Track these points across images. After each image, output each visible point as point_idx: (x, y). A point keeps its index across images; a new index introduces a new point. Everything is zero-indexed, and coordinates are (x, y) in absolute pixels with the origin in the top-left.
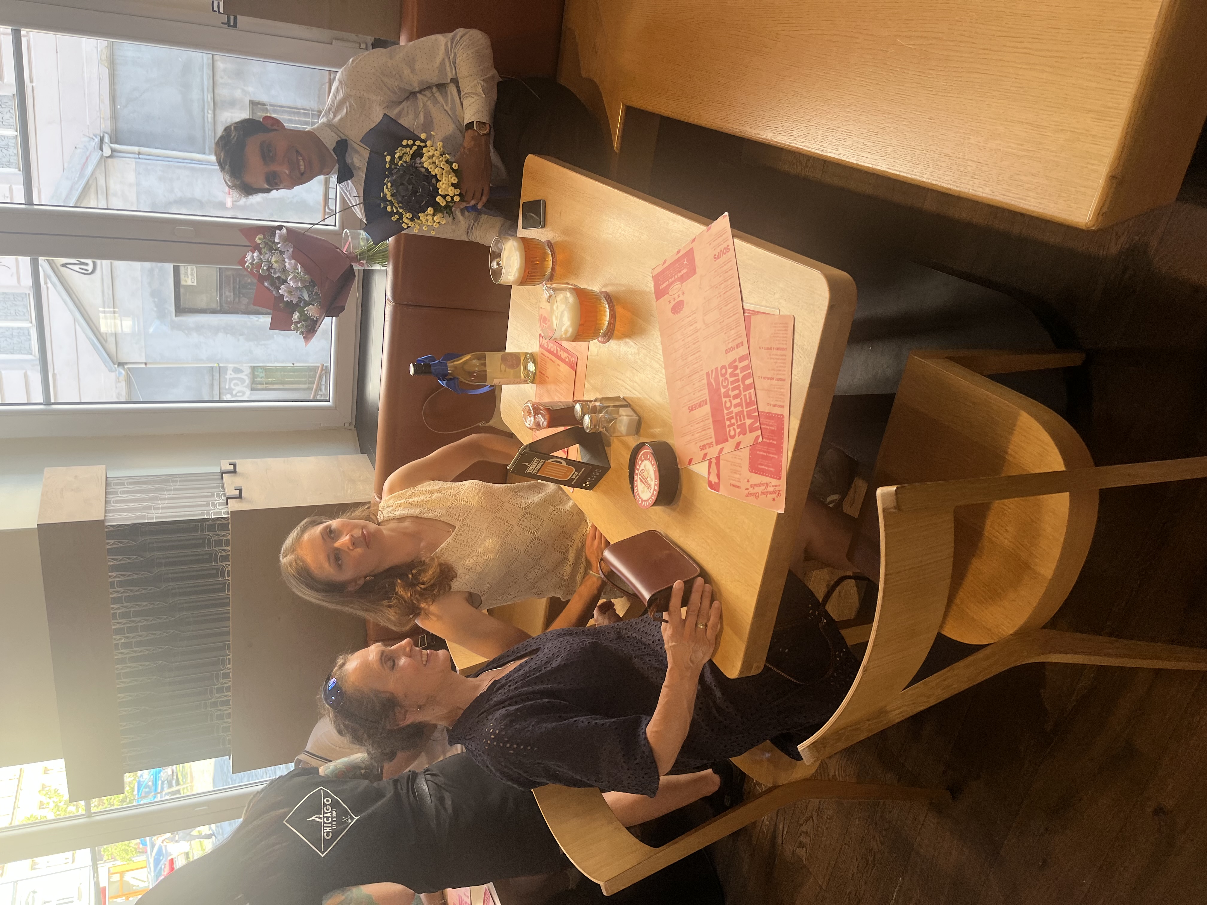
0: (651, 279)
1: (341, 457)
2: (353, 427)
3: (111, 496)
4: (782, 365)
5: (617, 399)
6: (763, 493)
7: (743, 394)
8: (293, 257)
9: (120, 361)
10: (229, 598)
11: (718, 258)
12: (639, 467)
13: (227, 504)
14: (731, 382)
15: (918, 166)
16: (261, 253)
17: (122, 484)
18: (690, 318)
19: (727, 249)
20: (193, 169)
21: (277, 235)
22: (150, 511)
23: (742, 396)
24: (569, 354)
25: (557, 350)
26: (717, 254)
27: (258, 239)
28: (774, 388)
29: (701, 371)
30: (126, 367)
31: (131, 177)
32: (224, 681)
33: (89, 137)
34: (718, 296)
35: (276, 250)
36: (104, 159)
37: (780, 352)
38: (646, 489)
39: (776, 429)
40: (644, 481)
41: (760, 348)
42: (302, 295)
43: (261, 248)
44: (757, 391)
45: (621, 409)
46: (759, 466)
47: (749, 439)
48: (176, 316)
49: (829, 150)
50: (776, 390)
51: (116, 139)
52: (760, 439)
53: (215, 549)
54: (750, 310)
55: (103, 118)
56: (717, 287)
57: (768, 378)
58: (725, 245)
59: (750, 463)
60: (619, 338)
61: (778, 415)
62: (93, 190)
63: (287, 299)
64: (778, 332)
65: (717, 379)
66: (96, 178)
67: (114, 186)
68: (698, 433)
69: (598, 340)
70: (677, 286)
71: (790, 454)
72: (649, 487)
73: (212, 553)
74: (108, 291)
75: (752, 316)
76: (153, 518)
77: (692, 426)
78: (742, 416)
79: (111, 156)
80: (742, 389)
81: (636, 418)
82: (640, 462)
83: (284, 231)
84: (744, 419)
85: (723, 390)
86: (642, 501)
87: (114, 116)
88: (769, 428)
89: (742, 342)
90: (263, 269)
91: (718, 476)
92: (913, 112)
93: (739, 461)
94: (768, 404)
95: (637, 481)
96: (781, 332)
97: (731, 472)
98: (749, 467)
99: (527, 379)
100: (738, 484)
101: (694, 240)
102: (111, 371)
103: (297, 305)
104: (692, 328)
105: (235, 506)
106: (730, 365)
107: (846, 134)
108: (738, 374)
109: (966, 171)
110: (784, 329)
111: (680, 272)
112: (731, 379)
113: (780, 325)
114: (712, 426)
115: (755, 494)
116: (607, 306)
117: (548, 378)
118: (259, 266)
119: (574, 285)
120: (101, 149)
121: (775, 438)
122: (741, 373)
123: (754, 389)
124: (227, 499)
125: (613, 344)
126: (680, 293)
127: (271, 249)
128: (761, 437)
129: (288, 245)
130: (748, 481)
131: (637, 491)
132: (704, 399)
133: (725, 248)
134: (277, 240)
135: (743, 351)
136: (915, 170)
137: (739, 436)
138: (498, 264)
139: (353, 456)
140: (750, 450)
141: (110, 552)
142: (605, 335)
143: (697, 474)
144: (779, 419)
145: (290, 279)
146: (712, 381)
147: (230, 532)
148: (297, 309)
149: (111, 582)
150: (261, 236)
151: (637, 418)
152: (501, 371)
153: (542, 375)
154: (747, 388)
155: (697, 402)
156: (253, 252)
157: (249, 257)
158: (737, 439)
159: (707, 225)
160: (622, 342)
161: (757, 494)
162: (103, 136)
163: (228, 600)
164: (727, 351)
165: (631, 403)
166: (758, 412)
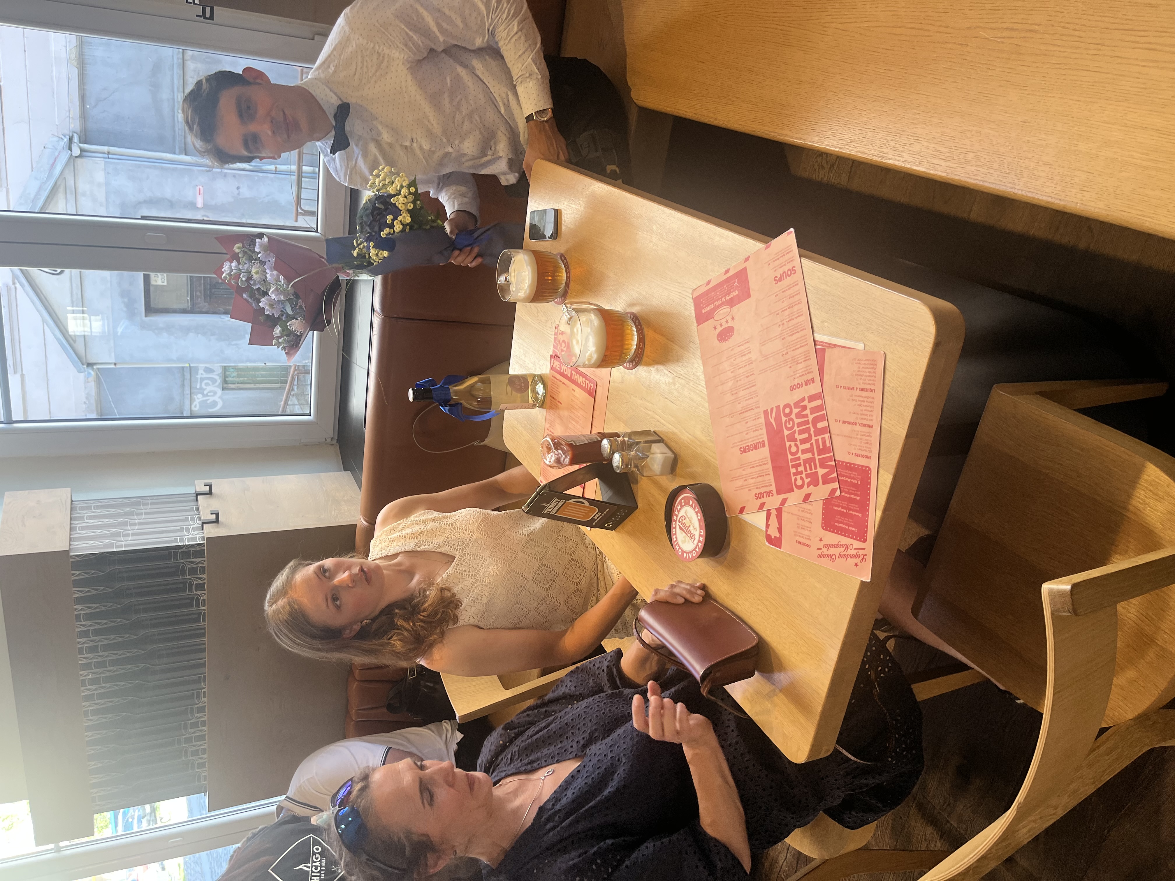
0: (692, 301)
1: (323, 475)
2: (335, 442)
3: (77, 522)
4: (869, 408)
5: (647, 433)
6: (840, 556)
7: (814, 438)
8: (276, 268)
9: (90, 362)
10: (204, 629)
11: (780, 280)
12: (679, 512)
13: (203, 529)
14: (798, 424)
15: (1007, 175)
16: (239, 263)
17: (89, 508)
18: (742, 347)
19: (793, 271)
20: (162, 168)
21: (257, 244)
22: (119, 539)
23: (813, 441)
24: (586, 379)
25: (572, 374)
26: (779, 276)
27: (237, 248)
28: (857, 435)
29: (757, 408)
30: (95, 367)
31: (100, 177)
32: (199, 715)
33: (58, 137)
34: (781, 323)
35: (256, 260)
36: (72, 159)
37: (864, 394)
38: (687, 538)
39: (859, 483)
40: (685, 529)
41: (837, 387)
42: (283, 308)
43: (239, 258)
44: (833, 436)
45: (653, 445)
46: (836, 524)
47: (822, 492)
48: (146, 316)
49: (891, 157)
50: (859, 437)
51: (85, 139)
52: (838, 493)
53: (189, 577)
54: (824, 343)
55: (72, 118)
56: (778, 314)
57: (849, 423)
58: (789, 266)
59: (823, 519)
60: (648, 364)
61: (862, 466)
62: (61, 190)
63: (268, 313)
64: (864, 370)
65: (778, 419)
66: (65, 178)
67: (83, 186)
68: (752, 478)
69: (625, 367)
70: (725, 310)
71: (879, 514)
72: (692, 537)
73: (186, 582)
74: (77, 291)
75: (826, 350)
76: (121, 546)
77: (744, 470)
78: (812, 464)
79: (80, 156)
80: (812, 432)
81: (670, 455)
82: (679, 507)
83: (266, 239)
84: (816, 468)
85: (786, 433)
86: (683, 552)
87: (84, 116)
88: (849, 480)
89: (813, 378)
90: (242, 280)
91: (780, 530)
92: (1002, 113)
93: (808, 515)
94: (849, 453)
95: (675, 528)
96: (867, 370)
97: (798, 527)
98: (822, 523)
99: (536, 403)
100: (807, 542)
101: (747, 259)
102: (79, 371)
103: (279, 318)
104: (744, 358)
105: (211, 531)
106: (796, 405)
107: (912, 138)
108: (807, 415)
109: (1072, 182)
110: (872, 366)
111: (729, 294)
112: (797, 421)
113: (866, 362)
114: (771, 472)
115: (830, 556)
116: (634, 329)
117: (561, 403)
118: (238, 276)
119: (597, 305)
120: (70, 149)
121: (859, 493)
122: (811, 414)
123: (829, 434)
124: (203, 523)
125: (641, 371)
126: (729, 318)
127: (251, 259)
128: (839, 489)
129: (269, 254)
130: (821, 540)
131: (676, 540)
132: (761, 440)
133: (789, 270)
134: (257, 249)
135: (814, 389)
136: (1004, 180)
137: (808, 487)
138: (506, 279)
139: (335, 473)
140: (824, 504)
141: (76, 583)
142: (631, 361)
143: (751, 526)
144: (865, 472)
145: (272, 292)
146: (773, 421)
147: (206, 559)
148: (279, 323)
149: (76, 615)
150: (240, 245)
151: (673, 455)
152: (507, 394)
153: (554, 400)
154: (820, 432)
155: (752, 443)
156: (231, 262)
157: (227, 267)
158: (806, 490)
159: (766, 242)
160: (653, 369)
161: (834, 557)
162: (73, 136)
163: (203, 631)
164: (792, 388)
165: (664, 438)
166: (835, 461)
